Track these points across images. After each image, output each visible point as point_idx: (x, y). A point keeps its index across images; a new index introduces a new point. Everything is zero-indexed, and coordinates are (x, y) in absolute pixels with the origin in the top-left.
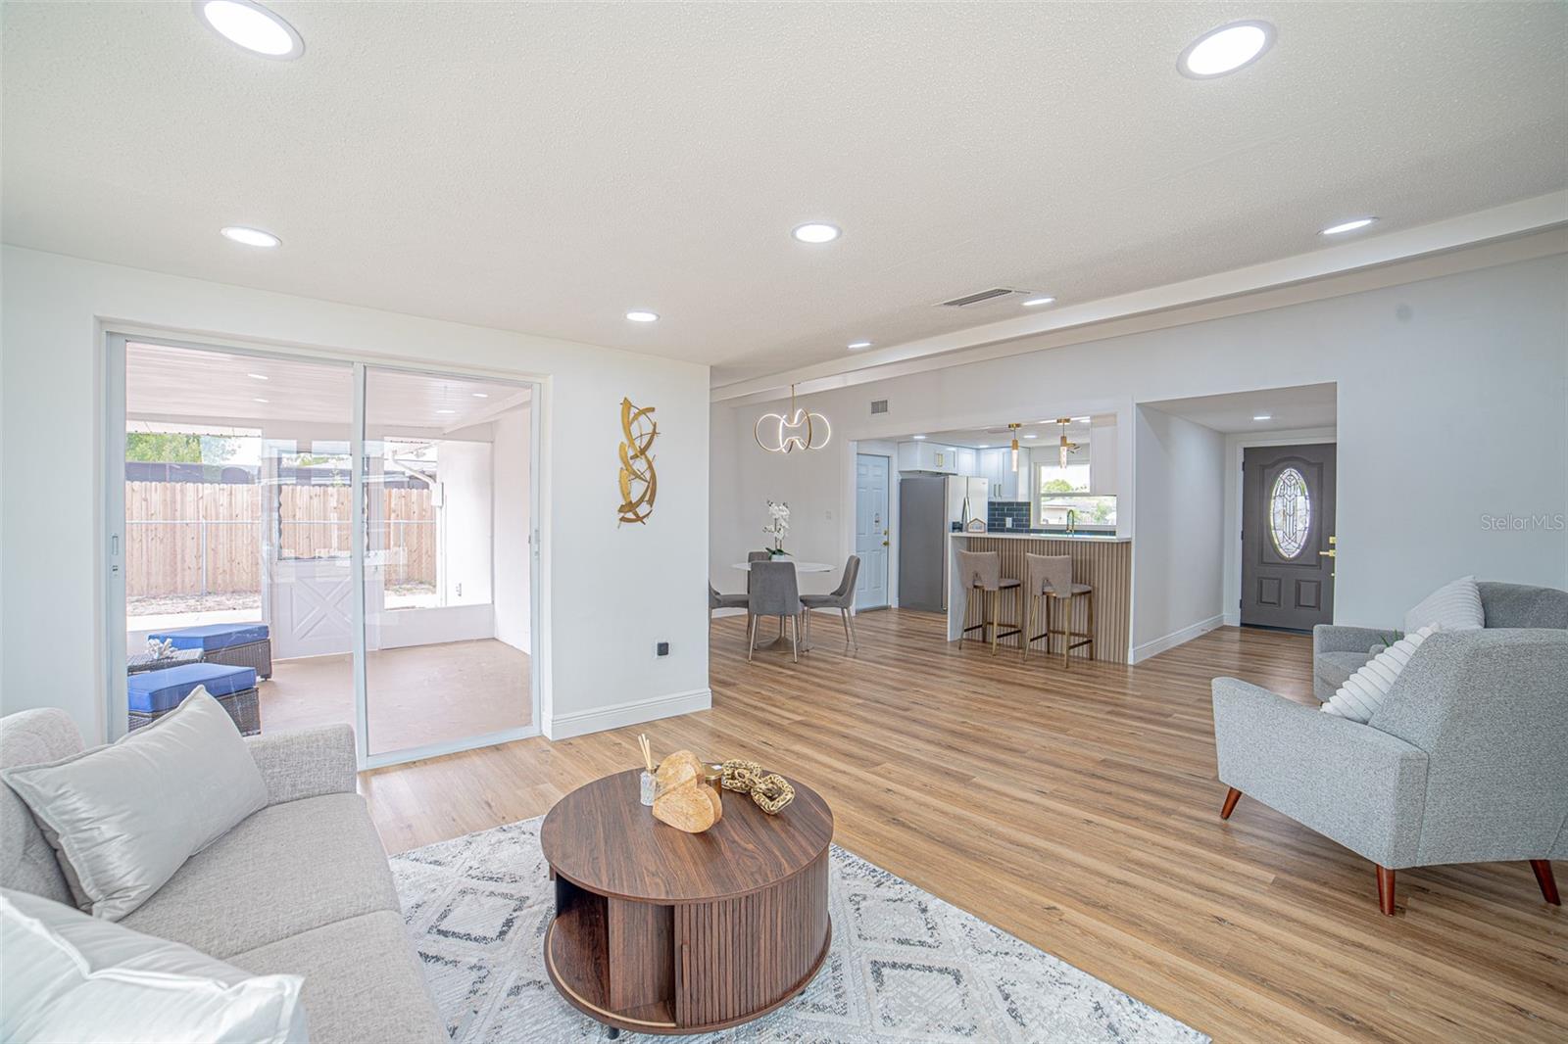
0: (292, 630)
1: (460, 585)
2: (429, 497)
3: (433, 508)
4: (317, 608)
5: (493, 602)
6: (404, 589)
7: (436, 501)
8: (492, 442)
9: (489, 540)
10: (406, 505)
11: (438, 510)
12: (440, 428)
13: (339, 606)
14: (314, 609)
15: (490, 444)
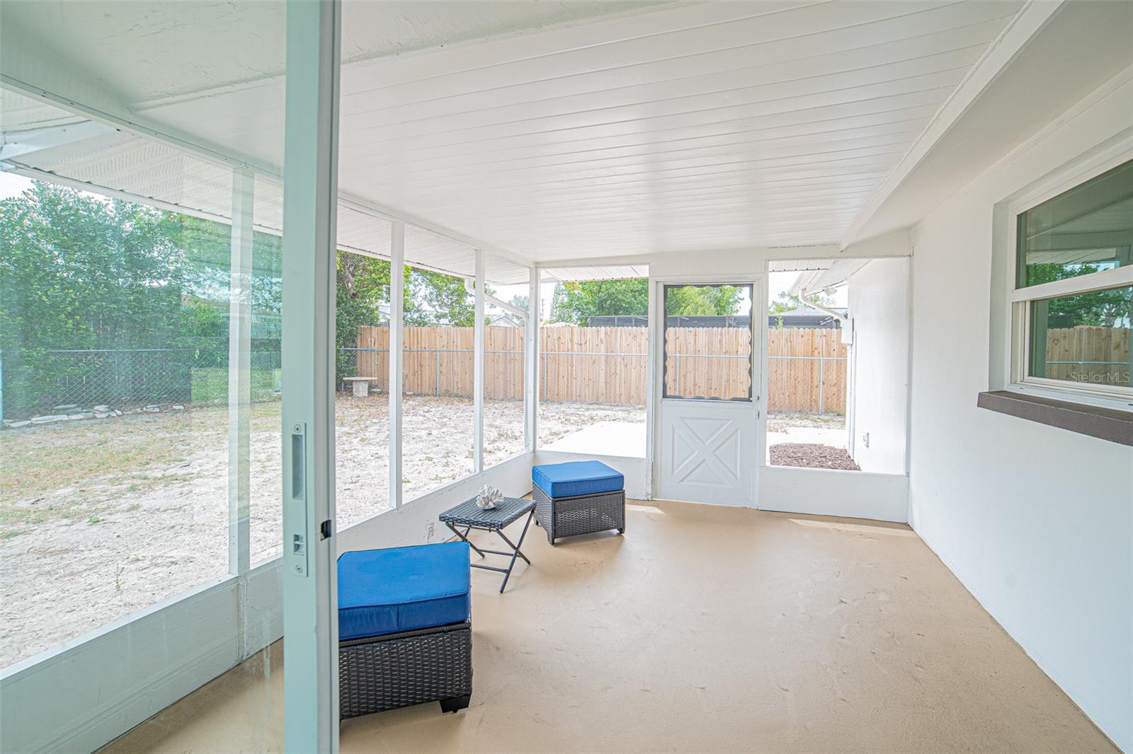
0: (673, 471)
1: (868, 434)
2: (840, 335)
3: (844, 347)
4: (697, 453)
5: (908, 475)
6: (822, 420)
7: (845, 338)
8: (910, 256)
9: (905, 389)
10: (827, 343)
11: (848, 347)
12: (836, 244)
13: (717, 452)
14: (694, 452)
15: (906, 259)
